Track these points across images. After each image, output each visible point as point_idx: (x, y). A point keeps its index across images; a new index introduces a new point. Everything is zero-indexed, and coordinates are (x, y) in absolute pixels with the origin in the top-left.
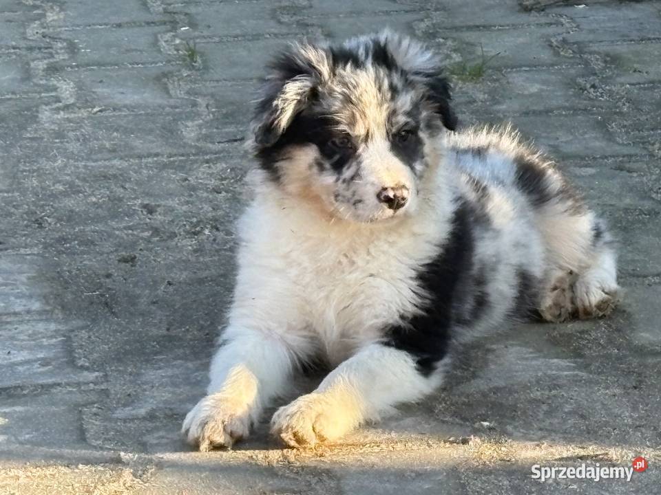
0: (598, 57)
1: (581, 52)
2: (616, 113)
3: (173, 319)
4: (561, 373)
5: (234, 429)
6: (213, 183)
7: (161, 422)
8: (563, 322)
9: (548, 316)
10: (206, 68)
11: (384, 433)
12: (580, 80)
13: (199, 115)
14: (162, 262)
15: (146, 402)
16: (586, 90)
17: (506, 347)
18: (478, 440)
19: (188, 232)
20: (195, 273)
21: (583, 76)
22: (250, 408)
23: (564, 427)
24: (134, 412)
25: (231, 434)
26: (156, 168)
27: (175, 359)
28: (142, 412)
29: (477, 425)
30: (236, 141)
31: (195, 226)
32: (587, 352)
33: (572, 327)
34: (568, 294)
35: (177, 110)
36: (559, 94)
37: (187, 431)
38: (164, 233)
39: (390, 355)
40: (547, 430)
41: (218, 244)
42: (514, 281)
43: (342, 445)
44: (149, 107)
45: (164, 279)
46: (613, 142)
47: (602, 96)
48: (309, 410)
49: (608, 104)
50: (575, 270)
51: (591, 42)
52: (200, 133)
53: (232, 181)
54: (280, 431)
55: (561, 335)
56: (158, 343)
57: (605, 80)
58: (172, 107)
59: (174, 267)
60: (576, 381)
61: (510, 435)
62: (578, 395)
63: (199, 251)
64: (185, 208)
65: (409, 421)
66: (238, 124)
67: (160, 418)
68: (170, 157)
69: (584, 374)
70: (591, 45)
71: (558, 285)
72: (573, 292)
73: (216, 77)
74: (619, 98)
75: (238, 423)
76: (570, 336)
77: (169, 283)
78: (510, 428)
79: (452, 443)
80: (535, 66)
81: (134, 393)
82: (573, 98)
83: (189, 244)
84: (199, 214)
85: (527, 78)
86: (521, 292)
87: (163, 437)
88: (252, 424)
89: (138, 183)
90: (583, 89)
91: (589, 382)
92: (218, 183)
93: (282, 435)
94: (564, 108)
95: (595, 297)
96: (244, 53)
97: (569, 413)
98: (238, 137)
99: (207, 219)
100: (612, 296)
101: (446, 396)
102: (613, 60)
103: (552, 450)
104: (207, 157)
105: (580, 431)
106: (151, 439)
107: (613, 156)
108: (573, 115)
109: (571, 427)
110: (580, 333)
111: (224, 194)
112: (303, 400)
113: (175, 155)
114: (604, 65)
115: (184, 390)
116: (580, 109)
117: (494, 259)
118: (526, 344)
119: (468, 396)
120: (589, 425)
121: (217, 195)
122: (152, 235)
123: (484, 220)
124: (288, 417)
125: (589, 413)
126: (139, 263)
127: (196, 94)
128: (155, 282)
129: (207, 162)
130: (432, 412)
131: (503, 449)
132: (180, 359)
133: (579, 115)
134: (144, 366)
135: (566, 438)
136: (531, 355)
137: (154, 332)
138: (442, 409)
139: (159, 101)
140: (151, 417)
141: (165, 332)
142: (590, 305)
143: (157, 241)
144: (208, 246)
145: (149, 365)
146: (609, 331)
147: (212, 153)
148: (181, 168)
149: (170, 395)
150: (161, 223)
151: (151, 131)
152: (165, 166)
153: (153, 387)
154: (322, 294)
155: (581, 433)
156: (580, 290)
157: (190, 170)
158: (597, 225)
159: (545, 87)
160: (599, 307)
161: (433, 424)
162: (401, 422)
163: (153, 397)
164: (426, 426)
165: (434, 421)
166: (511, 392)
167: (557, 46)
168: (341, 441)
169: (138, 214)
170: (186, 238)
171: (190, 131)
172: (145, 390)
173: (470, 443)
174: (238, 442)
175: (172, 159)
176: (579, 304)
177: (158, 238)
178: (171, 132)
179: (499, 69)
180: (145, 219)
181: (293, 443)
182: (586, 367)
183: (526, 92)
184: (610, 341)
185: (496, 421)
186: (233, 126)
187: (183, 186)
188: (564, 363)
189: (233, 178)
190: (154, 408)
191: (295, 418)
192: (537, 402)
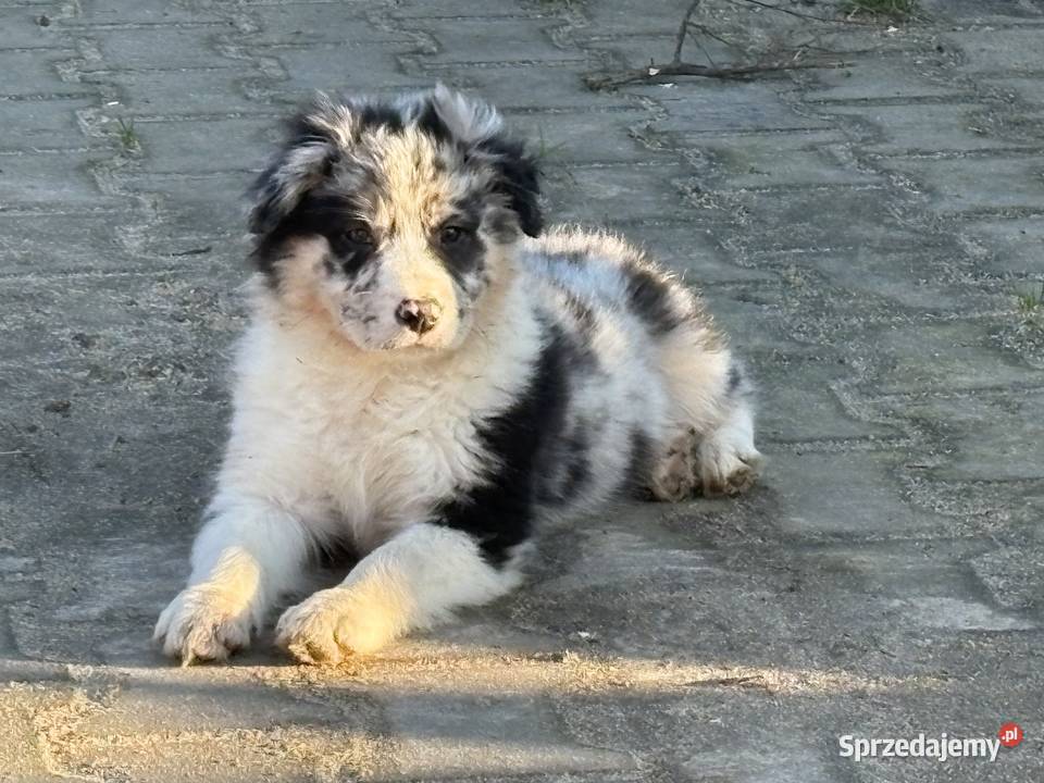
0: (698, 152)
1: (674, 145)
2: (730, 226)
3: (129, 489)
4: (685, 568)
5: (230, 635)
6: (170, 308)
7: (123, 626)
8: (681, 500)
9: (663, 492)
10: (147, 155)
11: (440, 645)
12: (676, 182)
13: (143, 217)
14: (107, 412)
15: (99, 598)
16: (685, 194)
17: (605, 532)
18: (575, 656)
19: (141, 373)
20: (155, 427)
21: (680, 176)
22: (250, 605)
23: (695, 641)
24: (83, 612)
25: (226, 644)
26: (89, 287)
27: (135, 542)
28: (95, 611)
29: (572, 636)
30: (199, 252)
31: (151, 365)
32: (719, 541)
33: (695, 507)
34: (690, 461)
35: (111, 211)
36: (648, 198)
37: (163, 638)
38: (107, 373)
39: (442, 536)
40: (671, 644)
41: (185, 390)
42: (627, 446)
43: (382, 660)
44: (71, 206)
45: (112, 434)
46: (731, 264)
47: (709, 204)
48: (329, 611)
49: (718, 214)
50: (699, 428)
51: (686, 132)
52: (147, 243)
53: (197, 306)
54: (288, 641)
55: (681, 518)
56: (111, 519)
57: (711, 183)
58: (104, 207)
59: (124, 418)
60: (708, 580)
61: (620, 651)
62: (712, 597)
63: (158, 397)
64: (134, 341)
65: (475, 629)
66: (199, 230)
67: (120, 621)
68: (108, 273)
69: (718, 571)
70: (687, 136)
71: (676, 448)
72: (696, 458)
73: (164, 168)
74: (733, 207)
75: (236, 628)
76: (693, 519)
77: (120, 440)
78: (619, 642)
79: (540, 659)
80: (611, 163)
81: (82, 587)
82: (669, 206)
83: (145, 388)
84: (155, 348)
85: (602, 178)
86: (634, 462)
87: (127, 647)
88: (254, 629)
89: (66, 307)
90: (682, 194)
91: (727, 581)
92: (178, 308)
93: (290, 647)
94: (658, 218)
95: (728, 465)
96: (201, 138)
97: (702, 622)
98: (202, 248)
99: (166, 356)
100: (751, 465)
101: (526, 597)
102: (718, 157)
103: (680, 671)
104: (161, 274)
105: (719, 646)
106: (108, 648)
107: (732, 283)
108: (671, 227)
109: (707, 641)
110: (706, 515)
111: (188, 322)
112: (321, 597)
113: (114, 270)
114: (706, 163)
115: (153, 585)
116: (679, 220)
117: (599, 415)
118: (633, 529)
119: (555, 598)
120: (731, 638)
121: (178, 324)
122: (90, 376)
123: (587, 361)
124: (299, 622)
125: (729, 622)
126: (76, 413)
127: (137, 190)
128: (100, 439)
129: (161, 279)
130: (508, 618)
131: (612, 668)
132: (142, 542)
133: (678, 227)
134: (92, 551)
135: (699, 656)
136: (640, 544)
137: (104, 505)
138: (522, 615)
139: (86, 199)
140: (107, 619)
141: (117, 506)
142: (721, 476)
143: (99, 383)
144: (171, 392)
145: (99, 550)
146: (747, 515)
147: (166, 268)
148: (123, 286)
149: (133, 590)
150: (102, 359)
151: (75, 238)
152: (101, 285)
153: (107, 579)
154: (348, 457)
155: (720, 649)
156: (707, 456)
157: (137, 290)
158: (734, 366)
159: (626, 190)
160: (732, 480)
161: (511, 634)
162: (465, 632)
163: (109, 593)
164: (500, 636)
165: (511, 630)
166: (616, 592)
167: (639, 137)
168: (381, 656)
169: (68, 347)
170: (139, 380)
171: (132, 240)
172: (95, 583)
173: (565, 660)
174: (236, 654)
175: (110, 275)
176: (704, 474)
177: (99, 380)
178: (106, 238)
179: (561, 165)
180: (78, 355)
181: (306, 658)
182: (720, 561)
183: (602, 197)
184: (751, 528)
185: (598, 630)
186: (194, 232)
187: (128, 312)
188: (687, 555)
189: (199, 302)
190: (112, 607)
191: (309, 623)
192: (655, 607)
